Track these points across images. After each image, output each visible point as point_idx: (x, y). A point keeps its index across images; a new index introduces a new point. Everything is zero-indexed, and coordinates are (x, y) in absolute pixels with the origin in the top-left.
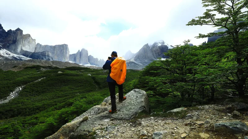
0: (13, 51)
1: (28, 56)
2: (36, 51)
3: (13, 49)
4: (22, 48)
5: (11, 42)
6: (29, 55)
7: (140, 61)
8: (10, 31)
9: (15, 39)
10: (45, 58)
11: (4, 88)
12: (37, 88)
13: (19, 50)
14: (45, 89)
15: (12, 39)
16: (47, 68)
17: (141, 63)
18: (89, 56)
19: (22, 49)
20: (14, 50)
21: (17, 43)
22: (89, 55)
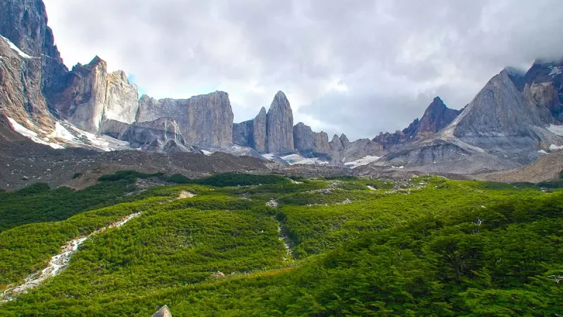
0: (82, 123)
1: (118, 134)
2: (140, 120)
3: (85, 118)
4: (104, 112)
5: (79, 98)
6: (122, 134)
7: (477, 139)
8: (78, 68)
9: (87, 89)
10: (163, 139)
11: (38, 244)
12: (113, 248)
13: (97, 120)
14: (130, 252)
15: (82, 91)
16: (151, 180)
17: (480, 145)
18: (296, 127)
19: (103, 117)
20: (87, 120)
21: (92, 100)
22: (295, 124)
